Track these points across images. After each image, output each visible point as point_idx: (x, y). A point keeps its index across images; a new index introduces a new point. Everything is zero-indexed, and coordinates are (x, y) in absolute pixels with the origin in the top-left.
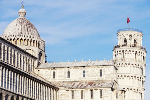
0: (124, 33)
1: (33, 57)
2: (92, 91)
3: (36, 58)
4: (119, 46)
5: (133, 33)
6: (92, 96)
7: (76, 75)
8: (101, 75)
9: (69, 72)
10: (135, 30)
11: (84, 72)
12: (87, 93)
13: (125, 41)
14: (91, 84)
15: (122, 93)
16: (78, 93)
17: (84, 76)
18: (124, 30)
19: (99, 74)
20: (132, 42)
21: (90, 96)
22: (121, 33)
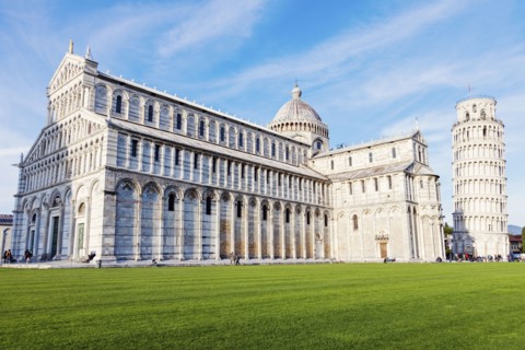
0: (464, 104)
1: (306, 145)
2: (376, 179)
3: (309, 146)
4: (459, 123)
5: (477, 101)
6: (377, 189)
7: (361, 161)
8: (394, 156)
9: (350, 159)
10: (481, 97)
11: (371, 155)
12: (370, 184)
13: (468, 115)
14: (377, 170)
15: (430, 179)
16: (357, 186)
17: (371, 161)
18: (465, 100)
19: (391, 154)
20: (477, 115)
21: (374, 187)
22: (460, 105)
